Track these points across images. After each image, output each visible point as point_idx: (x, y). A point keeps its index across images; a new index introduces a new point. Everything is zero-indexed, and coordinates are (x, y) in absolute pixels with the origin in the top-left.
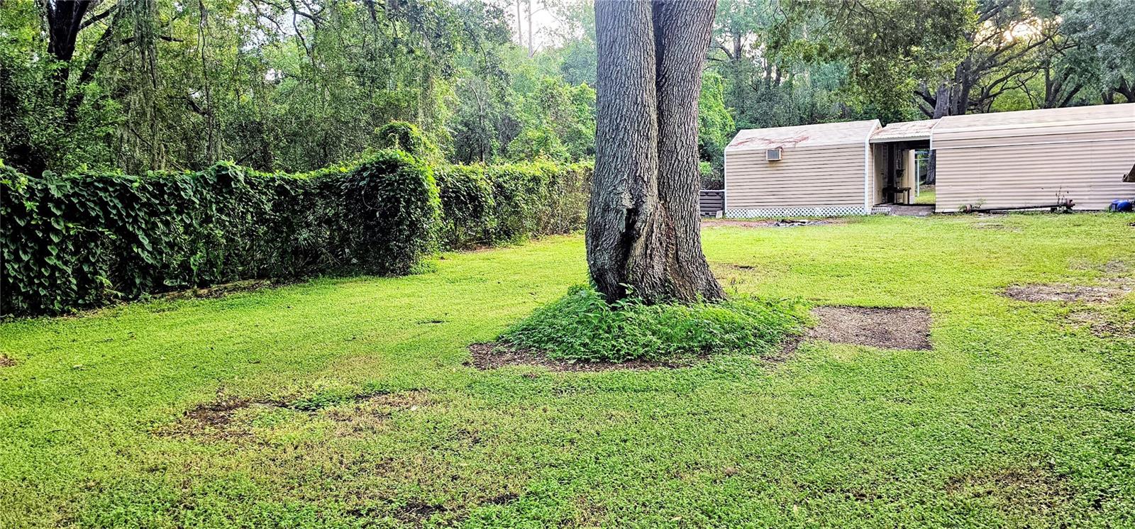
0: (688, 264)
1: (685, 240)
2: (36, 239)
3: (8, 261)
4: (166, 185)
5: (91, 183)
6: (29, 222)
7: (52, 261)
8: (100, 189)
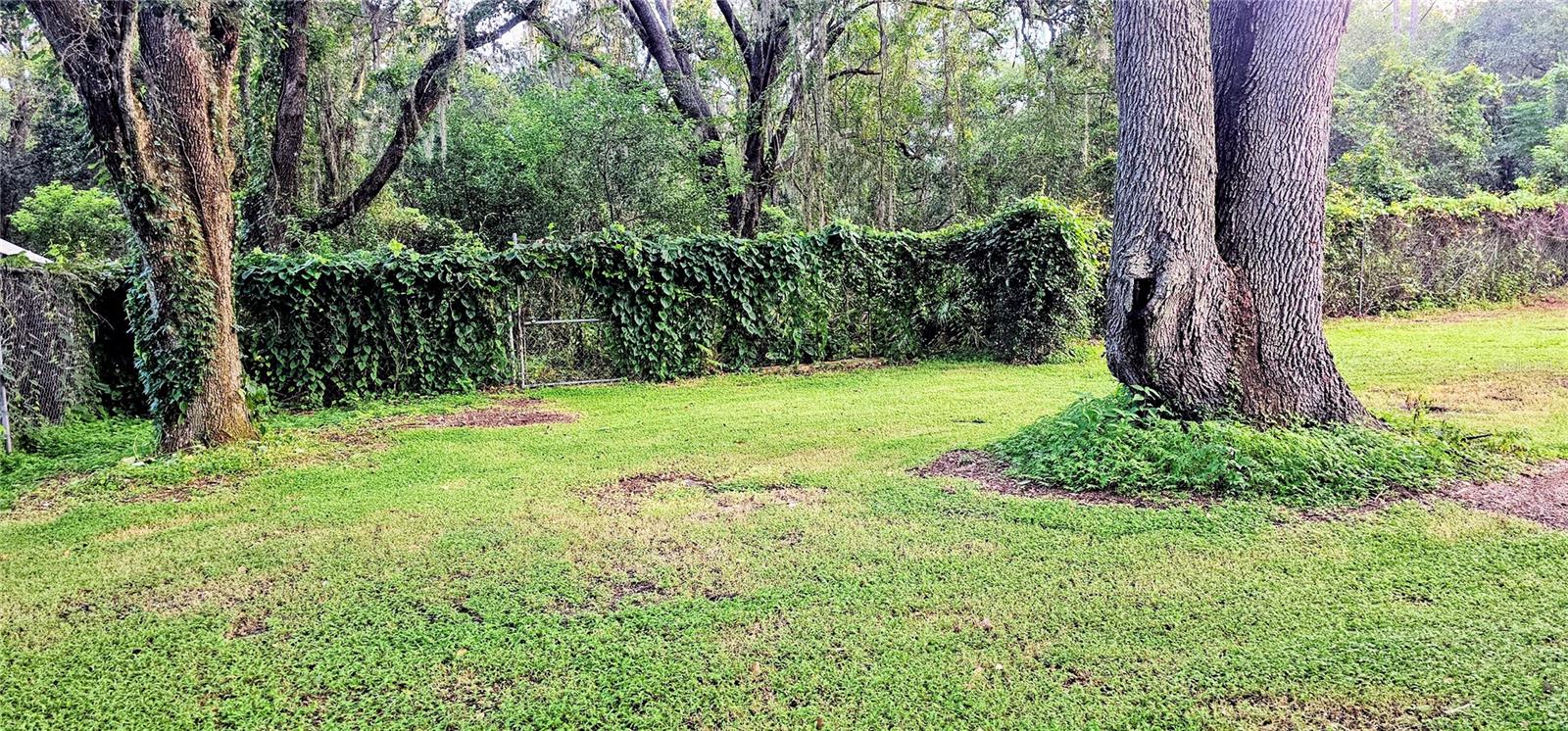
0: (1279, 365)
1: (1277, 328)
2: (649, 305)
3: (626, 326)
4: (772, 248)
5: (700, 248)
6: (642, 287)
7: (662, 327)
8: (707, 254)
